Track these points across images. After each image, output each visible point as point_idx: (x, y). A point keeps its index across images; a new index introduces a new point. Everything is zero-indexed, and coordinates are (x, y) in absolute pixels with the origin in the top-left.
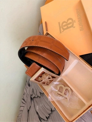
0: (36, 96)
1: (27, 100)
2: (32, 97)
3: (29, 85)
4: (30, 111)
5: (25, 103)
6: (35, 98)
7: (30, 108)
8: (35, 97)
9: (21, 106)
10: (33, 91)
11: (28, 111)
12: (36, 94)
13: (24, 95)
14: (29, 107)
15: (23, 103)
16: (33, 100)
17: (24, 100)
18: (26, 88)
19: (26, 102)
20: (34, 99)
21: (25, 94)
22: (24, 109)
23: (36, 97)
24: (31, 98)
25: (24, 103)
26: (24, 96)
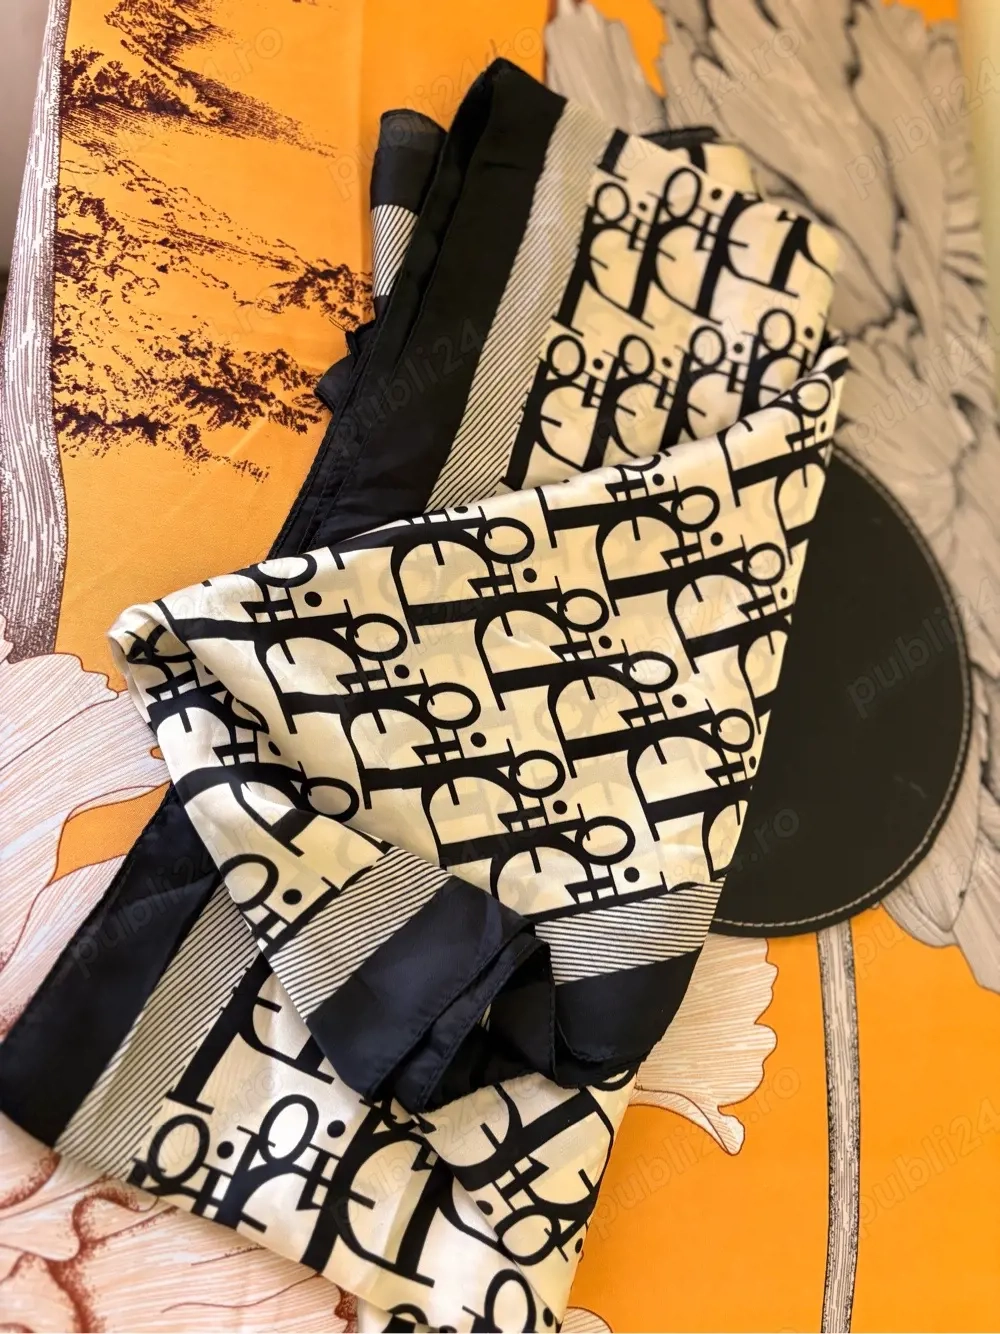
0: (873, 334)
1: (942, 289)
2: (904, 321)
3: (963, 403)
4: (887, 211)
5: (953, 262)
6: (876, 316)
7: (896, 237)
8: (885, 323)
9: (976, 226)
10: (913, 366)
11: (901, 213)
12: (883, 349)
13: (983, 320)
14: (904, 242)
15: (972, 257)
16: (888, 297)
17: (970, 281)
18: (980, 374)
19: (946, 267)
20: (885, 308)
21: (975, 325)
22: (946, 216)
23: (873, 324)
24: (910, 307)
25: (958, 254)
26: (979, 309)
